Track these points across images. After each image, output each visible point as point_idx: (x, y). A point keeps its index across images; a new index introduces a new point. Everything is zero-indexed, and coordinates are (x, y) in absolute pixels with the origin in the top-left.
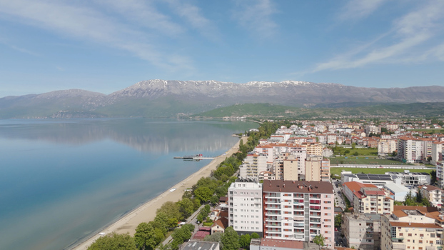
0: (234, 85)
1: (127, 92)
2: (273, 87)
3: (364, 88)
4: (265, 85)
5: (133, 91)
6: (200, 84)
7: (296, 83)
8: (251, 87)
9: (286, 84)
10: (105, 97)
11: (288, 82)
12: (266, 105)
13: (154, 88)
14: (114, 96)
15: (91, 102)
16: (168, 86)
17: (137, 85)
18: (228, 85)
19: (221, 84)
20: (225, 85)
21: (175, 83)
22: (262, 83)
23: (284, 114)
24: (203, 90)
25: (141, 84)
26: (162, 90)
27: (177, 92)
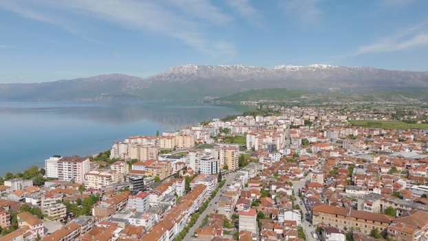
0: (262, 69)
1: (162, 76)
2: (300, 71)
3: (397, 72)
4: (292, 69)
5: (166, 76)
6: (228, 69)
7: (325, 66)
8: (278, 71)
9: (314, 68)
10: (142, 81)
11: (316, 66)
12: (284, 90)
13: (185, 73)
14: (150, 80)
15: (130, 85)
16: (198, 71)
17: (171, 70)
18: (256, 69)
19: (249, 68)
20: (252, 69)
21: (205, 68)
22: (289, 67)
23: (299, 100)
24: (231, 74)
25: (174, 69)
26: (193, 74)
27: (206, 76)
